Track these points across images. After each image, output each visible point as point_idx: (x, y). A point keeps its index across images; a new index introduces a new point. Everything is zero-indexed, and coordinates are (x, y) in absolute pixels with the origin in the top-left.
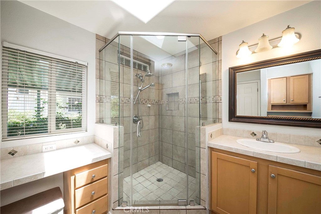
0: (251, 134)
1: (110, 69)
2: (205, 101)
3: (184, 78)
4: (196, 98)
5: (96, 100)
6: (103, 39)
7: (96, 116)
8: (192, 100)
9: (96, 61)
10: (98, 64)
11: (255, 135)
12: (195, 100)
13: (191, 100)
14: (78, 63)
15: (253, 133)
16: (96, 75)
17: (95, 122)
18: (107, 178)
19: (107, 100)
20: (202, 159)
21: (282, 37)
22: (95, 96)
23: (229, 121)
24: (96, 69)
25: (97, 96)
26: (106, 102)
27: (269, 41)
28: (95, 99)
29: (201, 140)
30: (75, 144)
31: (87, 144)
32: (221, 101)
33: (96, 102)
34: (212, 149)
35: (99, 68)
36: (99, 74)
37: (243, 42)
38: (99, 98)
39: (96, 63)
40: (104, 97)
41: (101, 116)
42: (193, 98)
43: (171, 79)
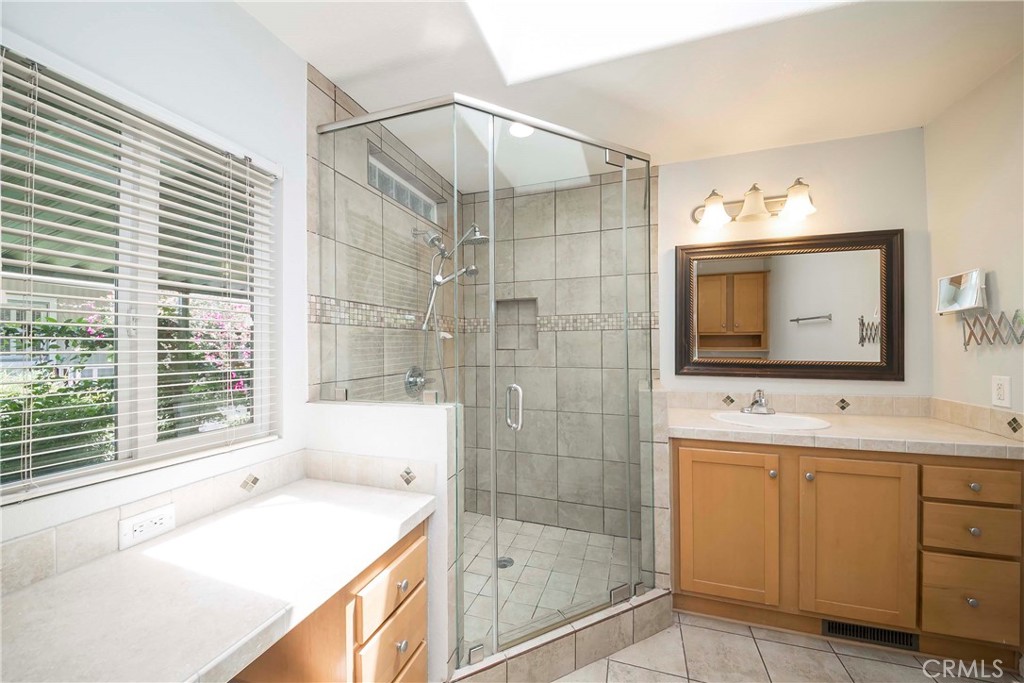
0: (725, 401)
1: (346, 202)
2: (614, 323)
3: (554, 259)
4: (590, 317)
5: (310, 316)
6: (329, 89)
7: (310, 376)
8: (579, 321)
9: (308, 167)
10: (315, 180)
11: (732, 401)
12: (587, 321)
13: (575, 321)
14: (254, 162)
15: (728, 397)
16: (309, 220)
17: (307, 399)
18: (424, 582)
19: (343, 316)
20: (657, 470)
21: (786, 196)
22: (306, 298)
23: (676, 374)
24: (310, 196)
25: (313, 299)
26: (338, 321)
27: (765, 199)
28: (306, 312)
29: (654, 424)
30: (244, 492)
31: (285, 485)
32: (656, 326)
33: (310, 322)
34: (676, 442)
35: (316, 195)
36: (318, 215)
37: (714, 193)
38: (318, 306)
39: (308, 173)
40: (333, 302)
41: (324, 373)
42: (583, 317)
43: (510, 258)
